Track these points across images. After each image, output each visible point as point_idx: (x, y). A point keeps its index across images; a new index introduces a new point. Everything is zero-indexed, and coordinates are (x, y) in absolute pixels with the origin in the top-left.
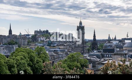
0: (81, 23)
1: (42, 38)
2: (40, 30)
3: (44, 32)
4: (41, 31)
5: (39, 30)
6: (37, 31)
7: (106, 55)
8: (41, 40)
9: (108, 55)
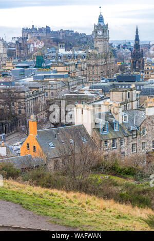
0: (101, 19)
1: (37, 44)
2: (33, 26)
3: (41, 30)
4: (36, 29)
5: (31, 28)
6: (27, 29)
7: (122, 85)
8: (34, 48)
9: (125, 86)
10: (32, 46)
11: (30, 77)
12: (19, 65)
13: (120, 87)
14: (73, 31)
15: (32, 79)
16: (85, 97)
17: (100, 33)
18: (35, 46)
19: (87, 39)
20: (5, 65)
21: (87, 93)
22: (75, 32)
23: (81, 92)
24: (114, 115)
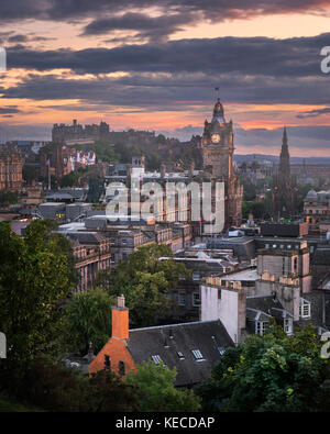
3: (90, 129)
4: (80, 127)
5: (71, 124)
7: (271, 244)
8: (76, 163)
9: (278, 244)
10: (72, 160)
11: (77, 221)
12: (55, 196)
13: (267, 246)
14: (153, 133)
15: (81, 225)
16: (200, 265)
17: (216, 138)
18: (78, 160)
19: (182, 151)
20: (26, 195)
21: (203, 257)
22: (156, 135)
23: (190, 254)
24: (283, 303)
